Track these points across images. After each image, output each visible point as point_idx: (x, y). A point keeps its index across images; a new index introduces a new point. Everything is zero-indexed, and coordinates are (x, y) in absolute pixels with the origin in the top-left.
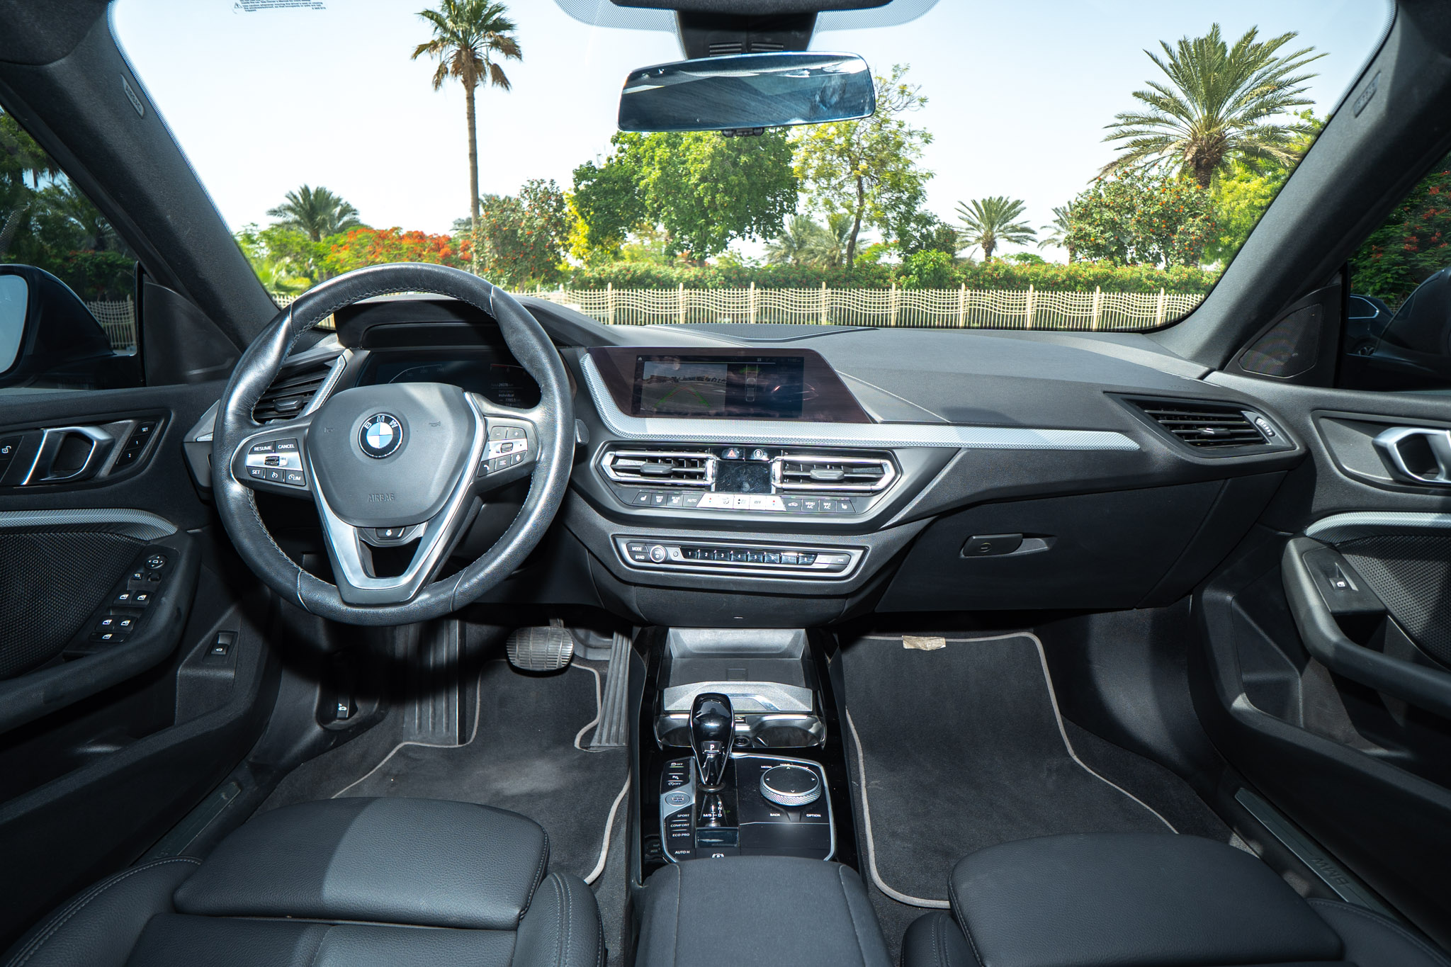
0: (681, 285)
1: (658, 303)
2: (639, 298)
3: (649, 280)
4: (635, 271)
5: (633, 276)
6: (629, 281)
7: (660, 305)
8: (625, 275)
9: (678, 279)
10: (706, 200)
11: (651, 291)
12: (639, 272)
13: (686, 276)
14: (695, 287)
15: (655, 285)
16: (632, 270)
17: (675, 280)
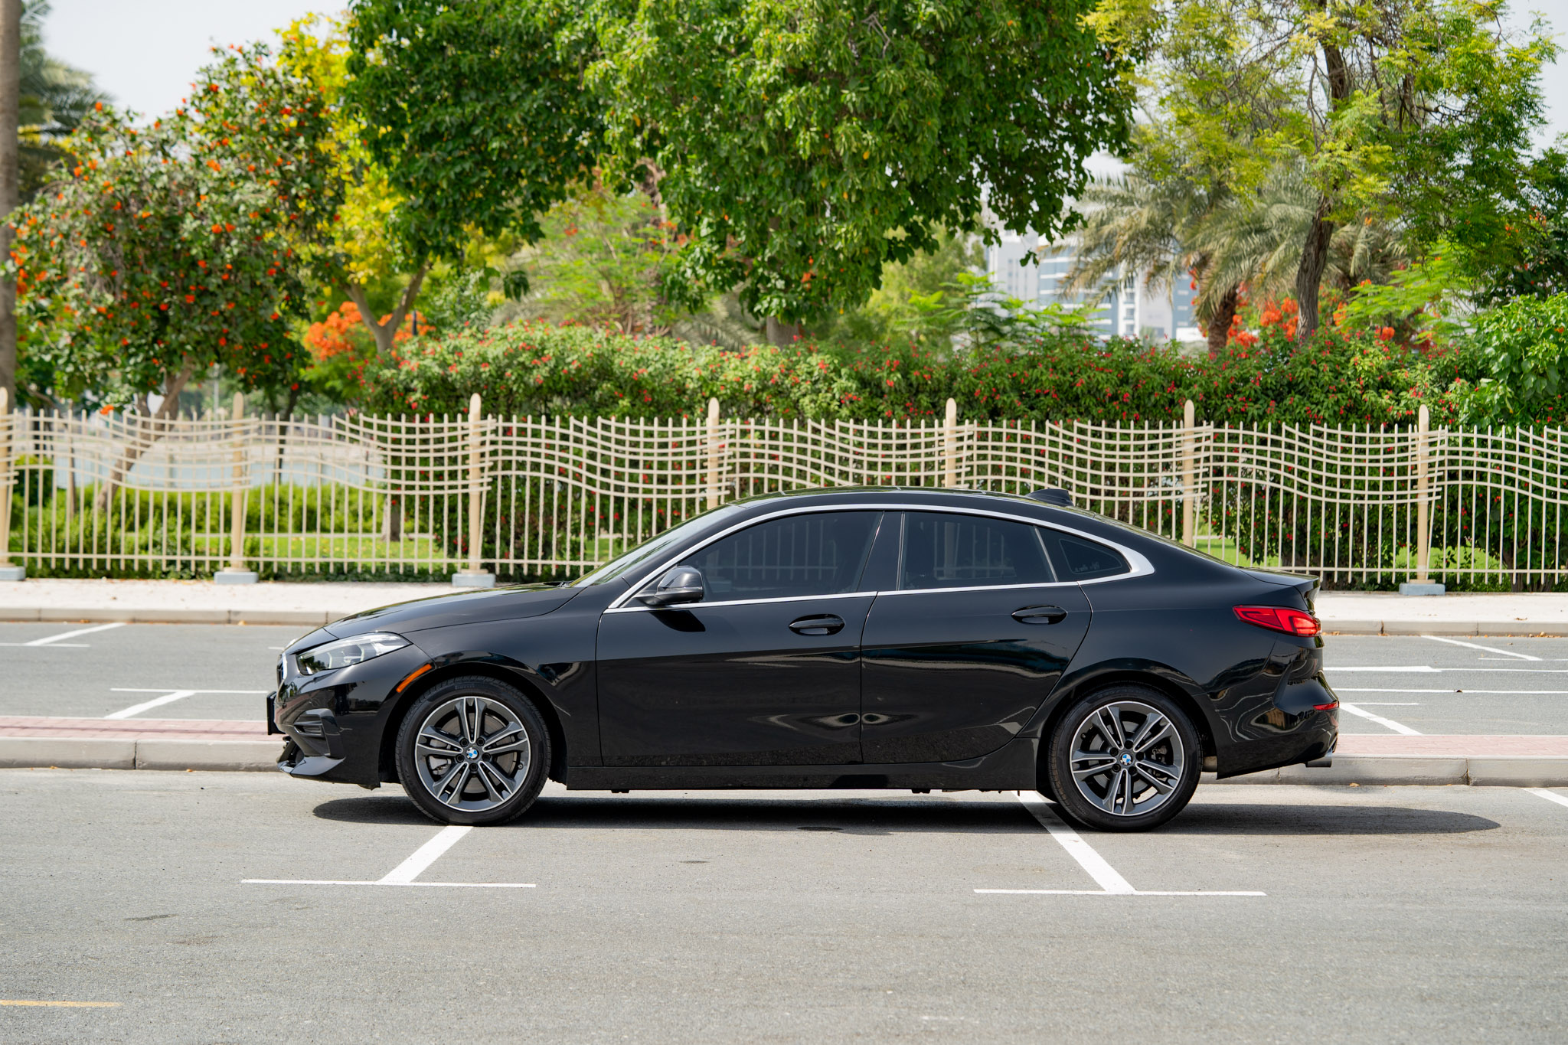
0: (714, 406)
1: (634, 464)
2: (571, 444)
3: (607, 386)
4: (560, 359)
5: (553, 371)
6: (540, 388)
7: (641, 471)
8: (528, 369)
9: (704, 382)
10: (804, 142)
11: (613, 423)
12: (573, 362)
13: (731, 375)
14: (760, 409)
15: (625, 403)
16: (550, 352)
17: (691, 385)
